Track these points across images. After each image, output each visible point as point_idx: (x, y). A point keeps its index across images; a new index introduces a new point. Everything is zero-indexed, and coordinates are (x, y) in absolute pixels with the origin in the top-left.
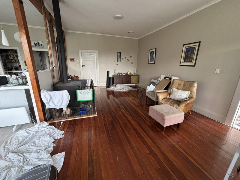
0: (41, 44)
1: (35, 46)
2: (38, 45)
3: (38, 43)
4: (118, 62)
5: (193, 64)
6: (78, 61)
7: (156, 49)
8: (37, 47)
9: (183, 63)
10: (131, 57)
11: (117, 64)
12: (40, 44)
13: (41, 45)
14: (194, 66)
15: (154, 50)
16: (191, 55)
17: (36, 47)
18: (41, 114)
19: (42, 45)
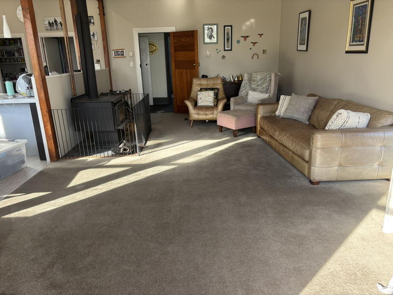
0: (61, 23)
1: (49, 28)
2: (55, 25)
3: (56, 21)
4: (225, 50)
5: (363, 48)
6: (131, 53)
7: (310, 12)
8: (54, 30)
9: (350, 45)
10: (261, 35)
11: (224, 57)
12: (59, 22)
13: (59, 25)
14: (366, 52)
15: (306, 15)
16: (362, 25)
17: (51, 30)
18: (52, 144)
19: (61, 25)
